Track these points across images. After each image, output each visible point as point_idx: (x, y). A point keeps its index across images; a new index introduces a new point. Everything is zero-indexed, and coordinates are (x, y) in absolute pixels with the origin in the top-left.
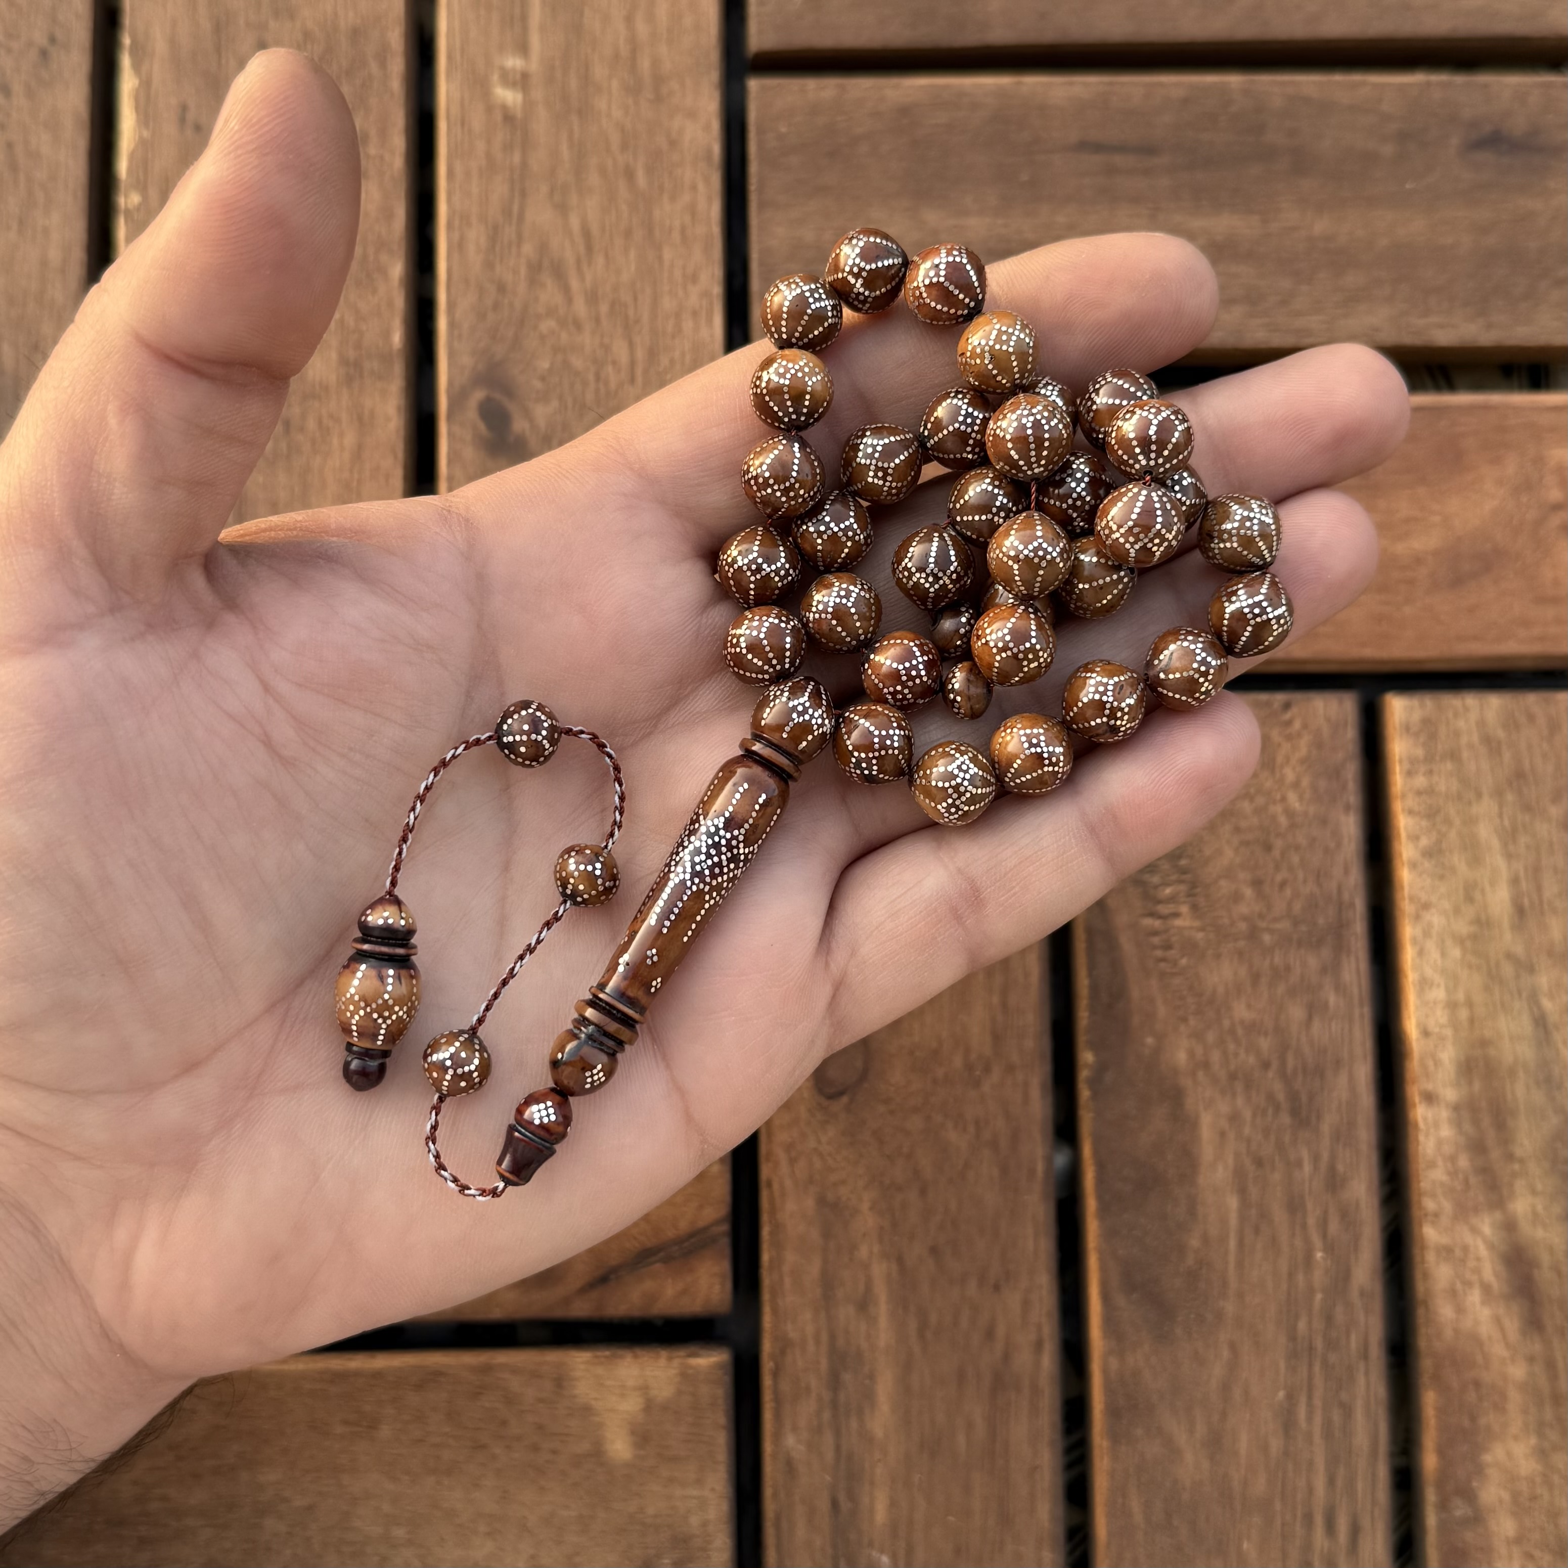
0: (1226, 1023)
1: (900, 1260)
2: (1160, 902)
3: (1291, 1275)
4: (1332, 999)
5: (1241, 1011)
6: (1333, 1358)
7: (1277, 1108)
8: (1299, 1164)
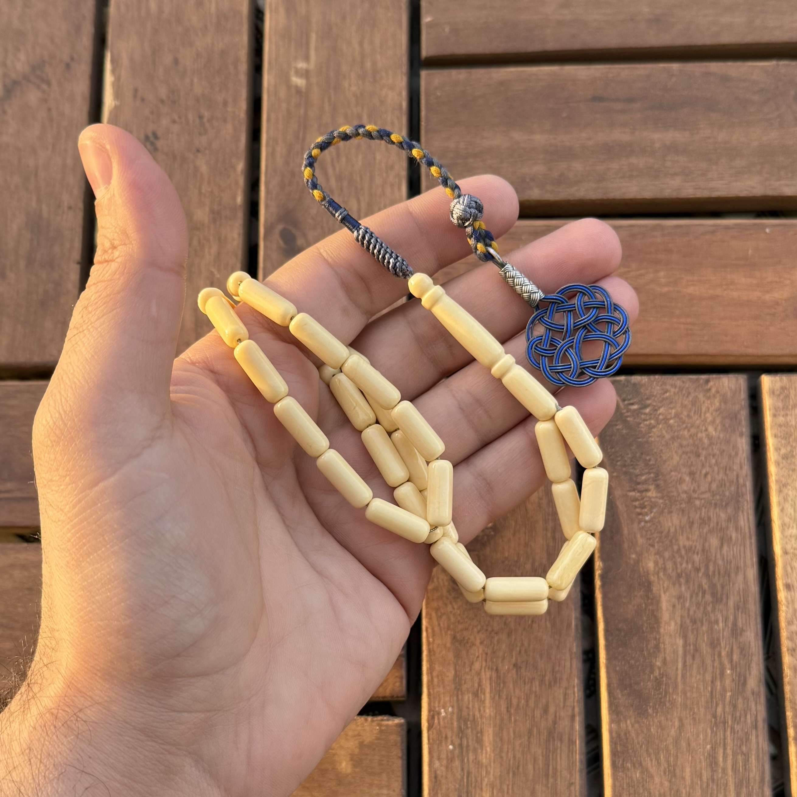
0: (676, 548)
1: (497, 670)
2: (639, 483)
3: (712, 682)
4: (734, 535)
5: (683, 541)
6: (737, 727)
7: (704, 593)
8: (717, 622)
